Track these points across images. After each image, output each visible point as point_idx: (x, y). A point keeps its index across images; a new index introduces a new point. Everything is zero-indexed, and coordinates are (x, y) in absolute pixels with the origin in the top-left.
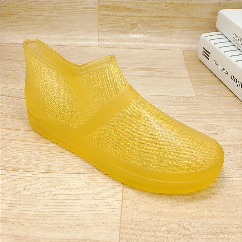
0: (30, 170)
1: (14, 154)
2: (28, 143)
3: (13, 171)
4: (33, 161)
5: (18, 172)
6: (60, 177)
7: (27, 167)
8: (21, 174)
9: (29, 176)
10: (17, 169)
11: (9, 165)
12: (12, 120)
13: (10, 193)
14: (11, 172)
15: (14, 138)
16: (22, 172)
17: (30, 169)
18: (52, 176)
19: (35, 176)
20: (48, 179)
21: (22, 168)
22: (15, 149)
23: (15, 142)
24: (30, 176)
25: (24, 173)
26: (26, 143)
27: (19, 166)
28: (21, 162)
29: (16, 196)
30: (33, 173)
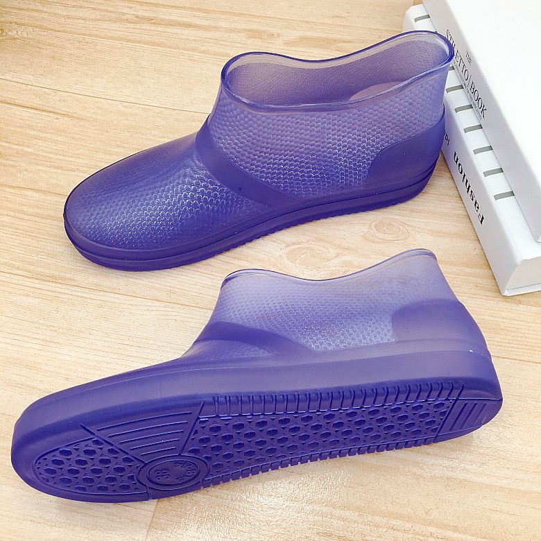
0: (73, 283)
1: (50, 249)
3: (48, 283)
6: (117, 301)
9: (70, 293)
10: (54, 279)
13: (42, 322)
15: (51, 213)
16: (60, 286)
17: (74, 280)
18: (104, 298)
19: (80, 294)
20: (99, 302)
21: (62, 278)
22: (52, 238)
24: (73, 293)
25: (64, 287)
27: (57, 273)
28: (61, 264)
29: (51, 328)
30: (77, 289)
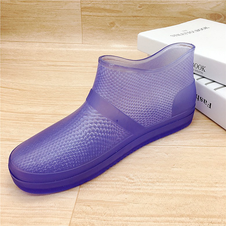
1: (7, 130)
4: (21, 134)
10: (9, 140)
11: (3, 137)
14: (4, 142)
16: (11, 142)
21: (13, 139)
22: (8, 126)
23: (8, 121)
28: (12, 135)
29: (6, 158)
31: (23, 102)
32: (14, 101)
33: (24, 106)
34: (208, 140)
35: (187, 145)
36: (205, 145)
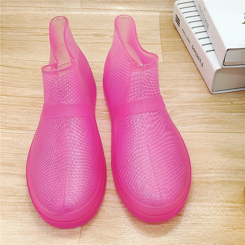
0: (28, 129)
1: (15, 117)
2: (25, 108)
4: (29, 122)
5: (19, 131)
7: (25, 127)
8: (21, 132)
9: (27, 133)
10: (18, 129)
11: (12, 125)
12: (11, 87)
13: (14, 146)
14: (14, 130)
15: (14, 103)
16: (21, 131)
21: (22, 128)
22: (15, 113)
23: (14, 107)
25: (23, 131)
26: (23, 107)
27: (19, 126)
28: (21, 122)
29: (19, 148)
30: (30, 131)
31: (26, 84)
32: (17, 83)
33: (27, 88)
34: (207, 126)
35: (187, 131)
36: (204, 131)
